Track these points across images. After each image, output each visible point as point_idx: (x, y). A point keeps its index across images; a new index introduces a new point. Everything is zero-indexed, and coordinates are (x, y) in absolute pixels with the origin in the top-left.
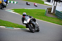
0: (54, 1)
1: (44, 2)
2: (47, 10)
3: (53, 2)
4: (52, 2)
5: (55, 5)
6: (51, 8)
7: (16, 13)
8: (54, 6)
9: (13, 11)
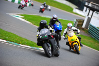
0: (90, 10)
1: (73, 9)
2: (76, 22)
3: (88, 11)
4: (86, 11)
5: (90, 16)
6: (84, 21)
7: (27, 22)
8: (89, 18)
9: (22, 18)
